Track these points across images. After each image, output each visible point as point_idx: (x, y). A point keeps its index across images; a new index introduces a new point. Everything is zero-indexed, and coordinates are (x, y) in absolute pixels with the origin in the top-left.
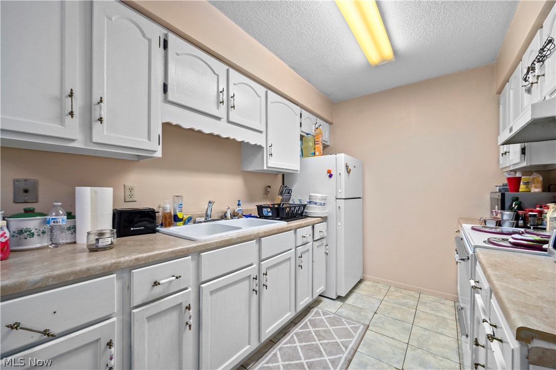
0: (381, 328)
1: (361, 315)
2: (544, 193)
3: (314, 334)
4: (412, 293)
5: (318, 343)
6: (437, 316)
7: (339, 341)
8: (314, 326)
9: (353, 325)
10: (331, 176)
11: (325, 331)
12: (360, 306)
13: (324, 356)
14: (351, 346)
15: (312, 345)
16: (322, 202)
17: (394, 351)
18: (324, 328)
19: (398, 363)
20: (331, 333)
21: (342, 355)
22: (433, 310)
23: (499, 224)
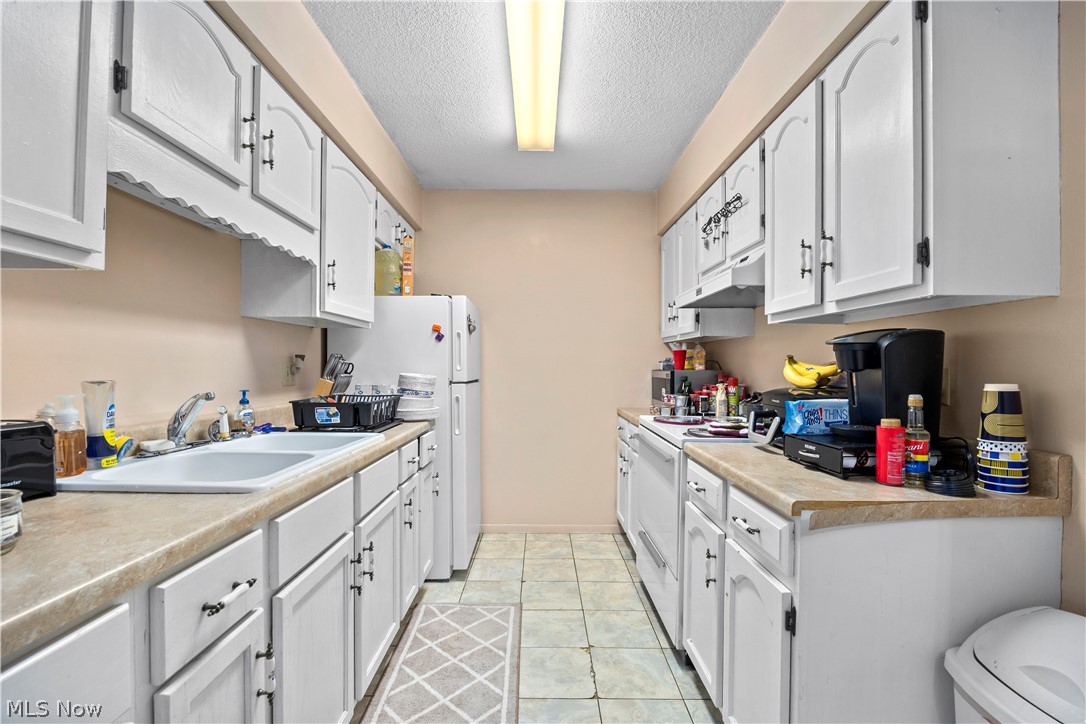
0: (539, 601)
1: (503, 593)
2: (708, 372)
3: (439, 650)
4: (560, 537)
5: (455, 661)
6: (601, 560)
7: (487, 644)
8: (433, 636)
9: (497, 613)
10: (439, 338)
11: (457, 638)
12: (494, 578)
13: (475, 678)
14: (509, 644)
15: (446, 669)
16: (429, 390)
17: (569, 626)
18: (453, 634)
19: (581, 640)
20: (468, 636)
21: (503, 663)
22: (594, 554)
23: (673, 412)
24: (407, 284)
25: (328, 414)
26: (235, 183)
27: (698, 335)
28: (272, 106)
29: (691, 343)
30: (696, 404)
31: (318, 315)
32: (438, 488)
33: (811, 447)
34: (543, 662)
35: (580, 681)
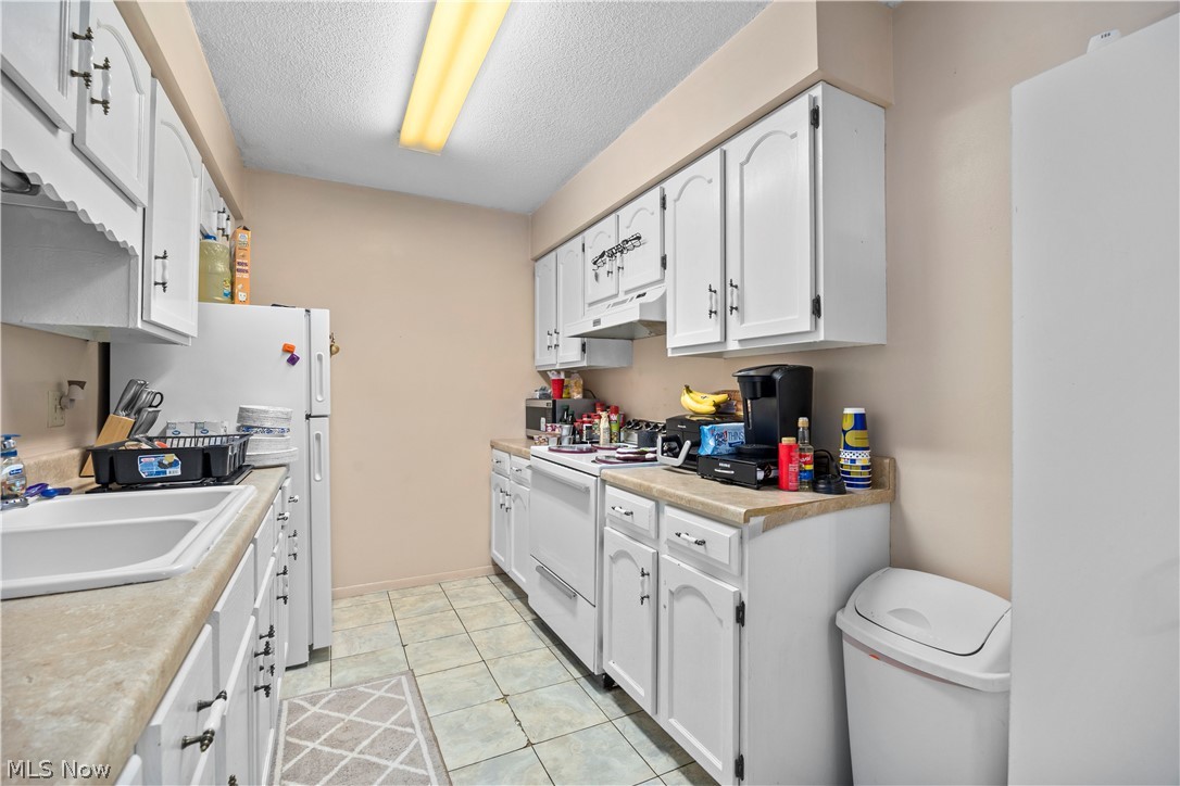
0: (432, 662)
1: (384, 663)
2: (586, 400)
3: (327, 749)
4: (429, 588)
5: (354, 755)
6: (485, 605)
7: (387, 725)
8: (313, 735)
9: (386, 687)
10: (293, 360)
11: (346, 729)
12: (366, 649)
13: (386, 767)
14: (414, 718)
15: (346, 768)
16: (285, 426)
17: (475, 681)
18: (338, 726)
19: (493, 692)
20: (359, 723)
21: (415, 741)
22: (474, 600)
23: (559, 441)
24: (242, 290)
25: (161, 464)
26: (53, 124)
27: (584, 364)
28: (103, 23)
29: (568, 372)
30: (580, 433)
31: (140, 325)
32: (296, 550)
33: (726, 465)
34: (460, 726)
35: (508, 733)
